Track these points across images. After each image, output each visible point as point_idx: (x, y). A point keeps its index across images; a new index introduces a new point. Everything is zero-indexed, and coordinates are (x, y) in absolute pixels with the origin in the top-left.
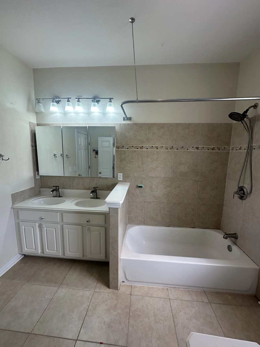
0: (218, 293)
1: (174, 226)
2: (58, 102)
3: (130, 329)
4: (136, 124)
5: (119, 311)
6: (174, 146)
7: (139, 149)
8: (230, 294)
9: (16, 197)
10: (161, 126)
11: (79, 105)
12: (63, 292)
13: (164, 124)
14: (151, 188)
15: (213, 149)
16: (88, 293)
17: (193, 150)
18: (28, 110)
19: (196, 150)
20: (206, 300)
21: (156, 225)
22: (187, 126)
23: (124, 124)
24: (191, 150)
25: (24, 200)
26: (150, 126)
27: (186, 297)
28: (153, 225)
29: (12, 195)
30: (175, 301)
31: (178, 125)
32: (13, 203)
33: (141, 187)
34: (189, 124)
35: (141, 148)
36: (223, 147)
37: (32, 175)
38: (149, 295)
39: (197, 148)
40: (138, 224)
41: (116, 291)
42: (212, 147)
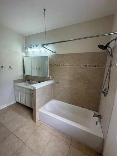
0: (78, 143)
1: (73, 104)
2: (31, 48)
3: (30, 138)
4: (57, 55)
5: (31, 130)
6: (74, 65)
7: (58, 66)
8: (85, 146)
9: (15, 81)
10: (68, 55)
11: (36, 48)
12: (19, 117)
13: (69, 54)
14: (62, 84)
15: (95, 66)
16: (26, 120)
17: (83, 67)
18: (22, 51)
19: (85, 67)
20: (69, 143)
21: (64, 102)
22: (81, 54)
23: (53, 55)
24: (82, 67)
25: (18, 83)
26: (63, 55)
27: (61, 137)
28: (63, 102)
29: (14, 80)
30: (54, 136)
31: (76, 54)
32: (14, 83)
33: (58, 83)
34: (82, 53)
35: (59, 65)
36: (101, 65)
37: (23, 74)
38: (46, 130)
39: (86, 66)
40: (57, 100)
41: (35, 123)
42: (95, 65)
